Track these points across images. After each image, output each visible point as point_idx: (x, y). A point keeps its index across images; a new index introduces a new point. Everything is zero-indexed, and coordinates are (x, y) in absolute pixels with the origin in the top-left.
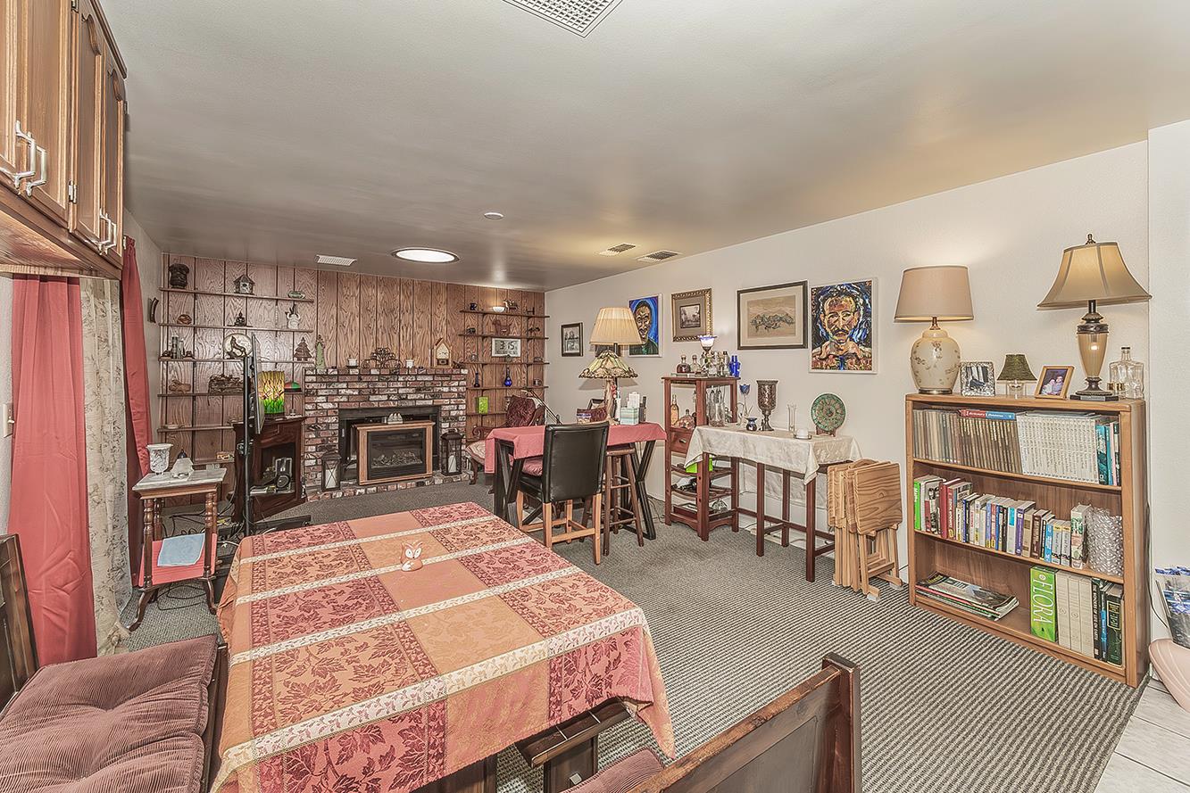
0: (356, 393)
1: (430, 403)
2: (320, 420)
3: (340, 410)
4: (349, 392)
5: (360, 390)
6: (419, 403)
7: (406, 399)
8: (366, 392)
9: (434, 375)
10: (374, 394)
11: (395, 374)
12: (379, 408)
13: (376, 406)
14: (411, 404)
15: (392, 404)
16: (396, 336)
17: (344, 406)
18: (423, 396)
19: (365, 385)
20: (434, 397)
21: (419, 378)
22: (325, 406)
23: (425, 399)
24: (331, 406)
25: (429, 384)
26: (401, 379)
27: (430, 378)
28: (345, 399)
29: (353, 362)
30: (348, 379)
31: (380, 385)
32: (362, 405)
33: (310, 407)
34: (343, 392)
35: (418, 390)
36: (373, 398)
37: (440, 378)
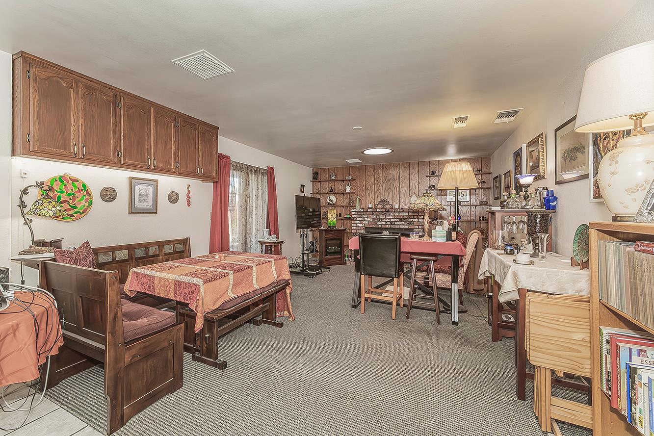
0: (372, 220)
1: (407, 227)
2: (358, 231)
3: (366, 228)
4: (369, 219)
5: (373, 219)
6: (401, 227)
7: (394, 224)
8: (376, 220)
9: (409, 212)
10: (379, 221)
11: (388, 211)
12: (381, 228)
13: (380, 226)
14: (397, 227)
15: (387, 226)
16: (391, 193)
17: (366, 226)
18: (403, 223)
19: (375, 216)
20: (409, 224)
21: (401, 214)
22: (359, 225)
23: (404, 225)
24: (361, 225)
25: (406, 217)
26: (391, 214)
27: (407, 214)
28: (367, 223)
29: (370, 206)
30: (368, 213)
31: (381, 217)
32: (375, 226)
33: (353, 225)
34: (366, 219)
35: (401, 220)
36: (379, 223)
37: (412, 214)
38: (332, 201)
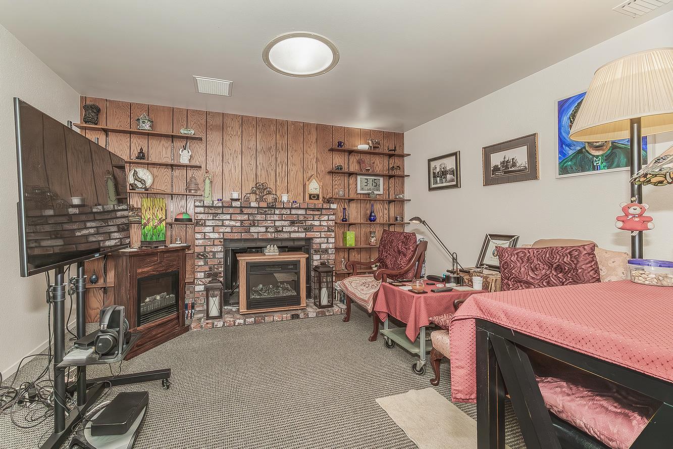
0: (238, 224)
1: (303, 235)
2: (208, 249)
3: (225, 240)
4: (233, 223)
5: (242, 221)
6: (293, 235)
7: (281, 231)
8: (247, 223)
9: (305, 209)
10: (254, 226)
11: (272, 207)
12: (258, 240)
13: (256, 236)
14: (286, 236)
15: (269, 236)
16: (273, 173)
17: (228, 236)
18: (296, 228)
19: (246, 217)
20: (307, 229)
21: (294, 212)
22: (212, 236)
23: (298, 232)
24: (216, 236)
25: (301, 218)
26: (277, 212)
27: (303, 212)
28: (228, 230)
29: (235, 196)
30: (231, 211)
31: (259, 217)
32: (244, 236)
33: (198, 236)
34: (227, 223)
35: (293, 223)
36: (253, 229)
37: (311, 212)
38: (143, 181)
